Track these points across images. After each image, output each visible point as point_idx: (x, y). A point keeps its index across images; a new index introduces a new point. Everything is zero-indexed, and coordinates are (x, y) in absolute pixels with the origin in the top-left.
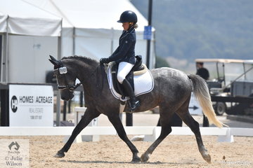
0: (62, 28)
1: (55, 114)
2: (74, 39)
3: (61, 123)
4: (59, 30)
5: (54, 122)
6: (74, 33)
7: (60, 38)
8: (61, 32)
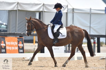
0: (68, 9)
1: (65, 47)
2: (73, 13)
3: (68, 51)
4: (66, 9)
5: (65, 51)
6: (73, 11)
7: (67, 13)
8: (68, 10)
